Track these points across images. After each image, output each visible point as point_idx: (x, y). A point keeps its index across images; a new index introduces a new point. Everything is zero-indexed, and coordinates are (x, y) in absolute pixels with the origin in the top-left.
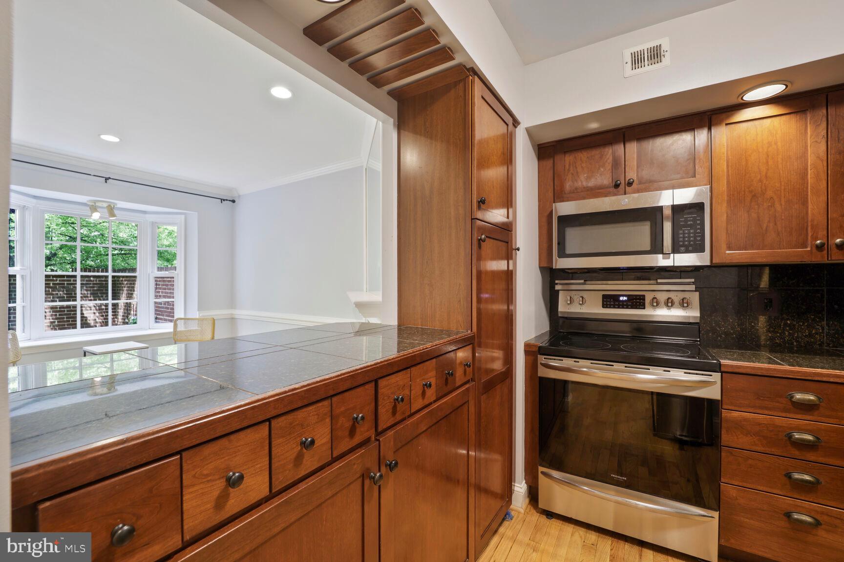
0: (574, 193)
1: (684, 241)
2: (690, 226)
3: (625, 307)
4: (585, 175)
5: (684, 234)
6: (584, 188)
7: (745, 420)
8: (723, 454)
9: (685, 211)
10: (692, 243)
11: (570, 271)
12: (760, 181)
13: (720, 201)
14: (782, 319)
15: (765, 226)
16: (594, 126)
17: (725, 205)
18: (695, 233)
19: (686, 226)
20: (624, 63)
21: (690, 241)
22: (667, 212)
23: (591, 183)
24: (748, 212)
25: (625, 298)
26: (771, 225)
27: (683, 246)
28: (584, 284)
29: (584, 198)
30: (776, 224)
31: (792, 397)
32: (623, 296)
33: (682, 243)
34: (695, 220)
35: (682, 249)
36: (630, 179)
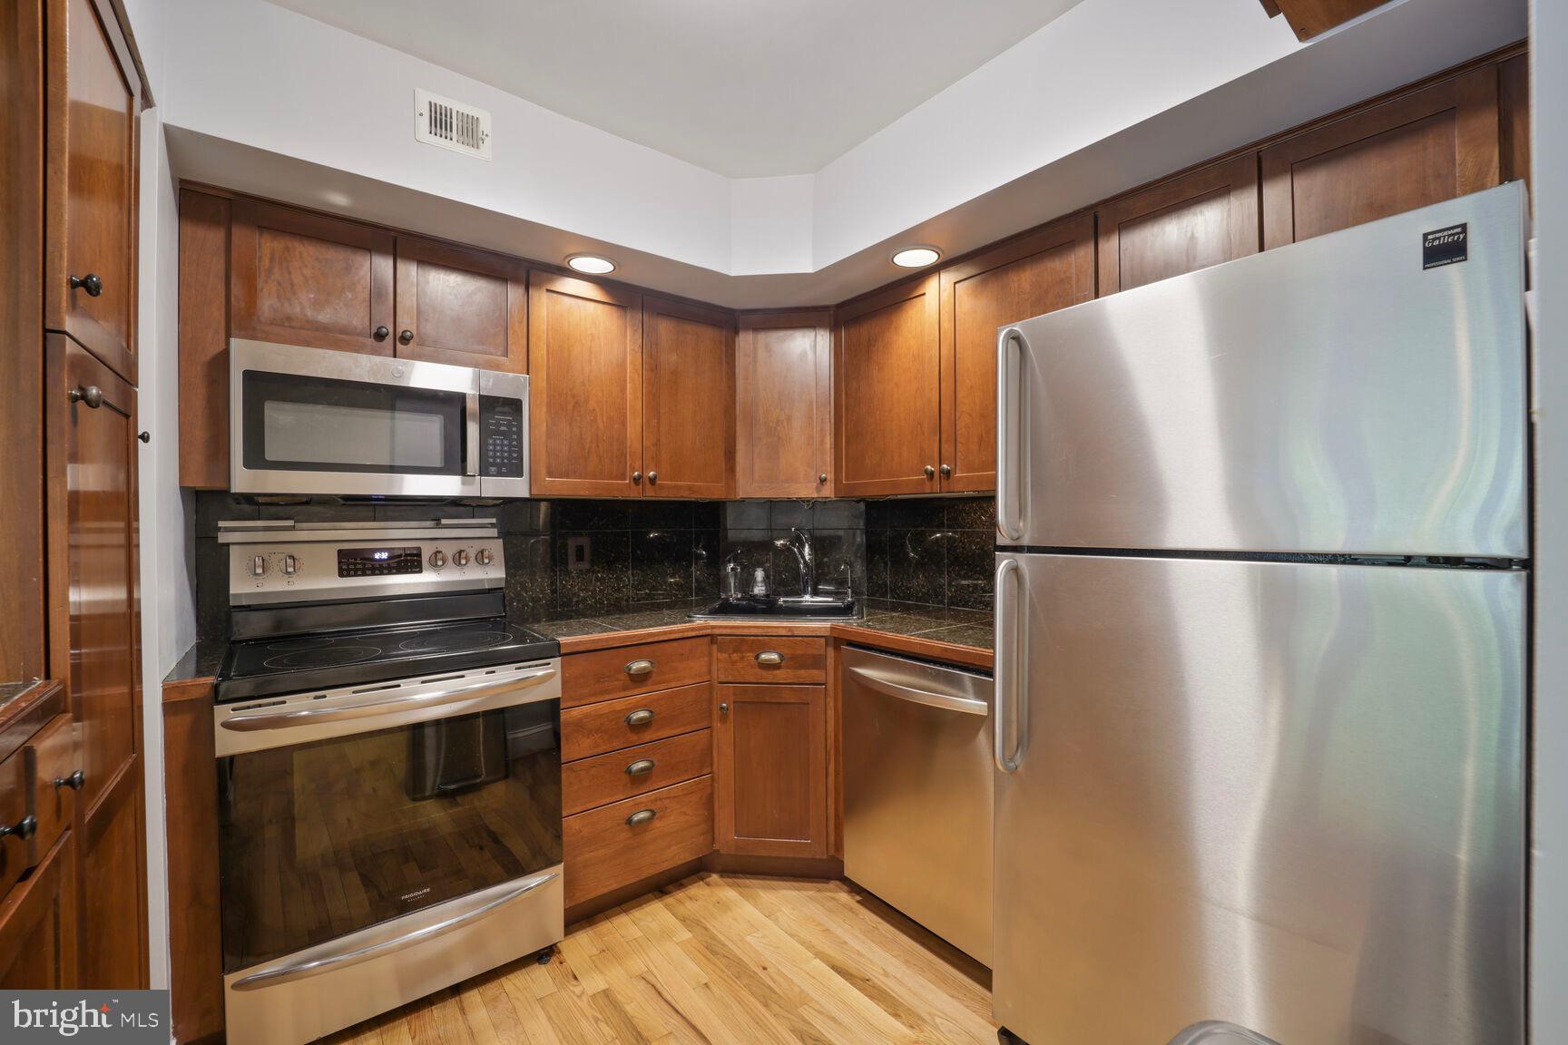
0: (283, 326)
1: (495, 457)
2: (503, 433)
3: (385, 571)
4: (312, 296)
5: (495, 445)
6: (308, 321)
7: (587, 716)
8: (563, 775)
9: (498, 409)
10: (506, 461)
11: (261, 500)
12: (583, 384)
13: (538, 402)
14: (593, 572)
15: (587, 446)
16: (338, 200)
17: (544, 409)
18: (510, 445)
19: (498, 433)
20: (417, 114)
21: (502, 458)
22: (472, 406)
23: (325, 317)
24: (570, 424)
25: (385, 556)
26: (594, 445)
27: (493, 465)
28: (293, 528)
29: (308, 344)
30: (598, 446)
31: (630, 669)
32: (381, 550)
33: (491, 460)
34: (509, 425)
35: (493, 469)
36: (405, 331)
